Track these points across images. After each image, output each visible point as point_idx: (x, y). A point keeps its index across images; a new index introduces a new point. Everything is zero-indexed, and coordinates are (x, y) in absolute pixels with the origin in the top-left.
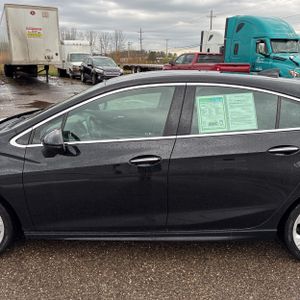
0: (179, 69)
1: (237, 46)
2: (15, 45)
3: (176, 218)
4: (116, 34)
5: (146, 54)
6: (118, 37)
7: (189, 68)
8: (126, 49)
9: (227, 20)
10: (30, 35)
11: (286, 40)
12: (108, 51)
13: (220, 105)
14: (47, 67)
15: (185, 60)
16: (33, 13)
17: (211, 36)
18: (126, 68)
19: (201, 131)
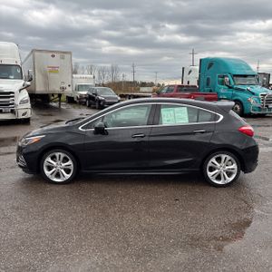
0: (164, 96)
1: (208, 79)
2: (39, 79)
3: (152, 163)
4: (112, 67)
5: (138, 84)
6: (114, 70)
7: (171, 97)
8: (121, 80)
9: (201, 60)
10: (50, 71)
11: (245, 76)
12: (106, 82)
13: (172, 112)
14: (60, 95)
15: (168, 90)
16: (53, 56)
17: (190, 72)
18: (121, 96)
19: (164, 122)
